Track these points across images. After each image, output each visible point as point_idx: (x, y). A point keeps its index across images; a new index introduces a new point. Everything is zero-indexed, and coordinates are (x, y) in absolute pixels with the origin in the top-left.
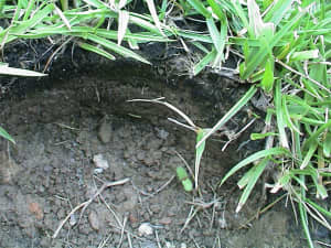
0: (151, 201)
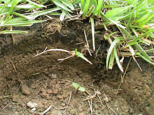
0: (69, 110)
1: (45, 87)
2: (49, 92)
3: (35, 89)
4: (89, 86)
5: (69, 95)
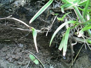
1: (12, 52)
2: (12, 57)
3: (4, 52)
4: (47, 60)
5: (27, 64)
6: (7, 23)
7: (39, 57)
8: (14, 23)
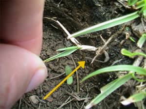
6: (62, 5)
7: (81, 74)
8: (72, 10)
